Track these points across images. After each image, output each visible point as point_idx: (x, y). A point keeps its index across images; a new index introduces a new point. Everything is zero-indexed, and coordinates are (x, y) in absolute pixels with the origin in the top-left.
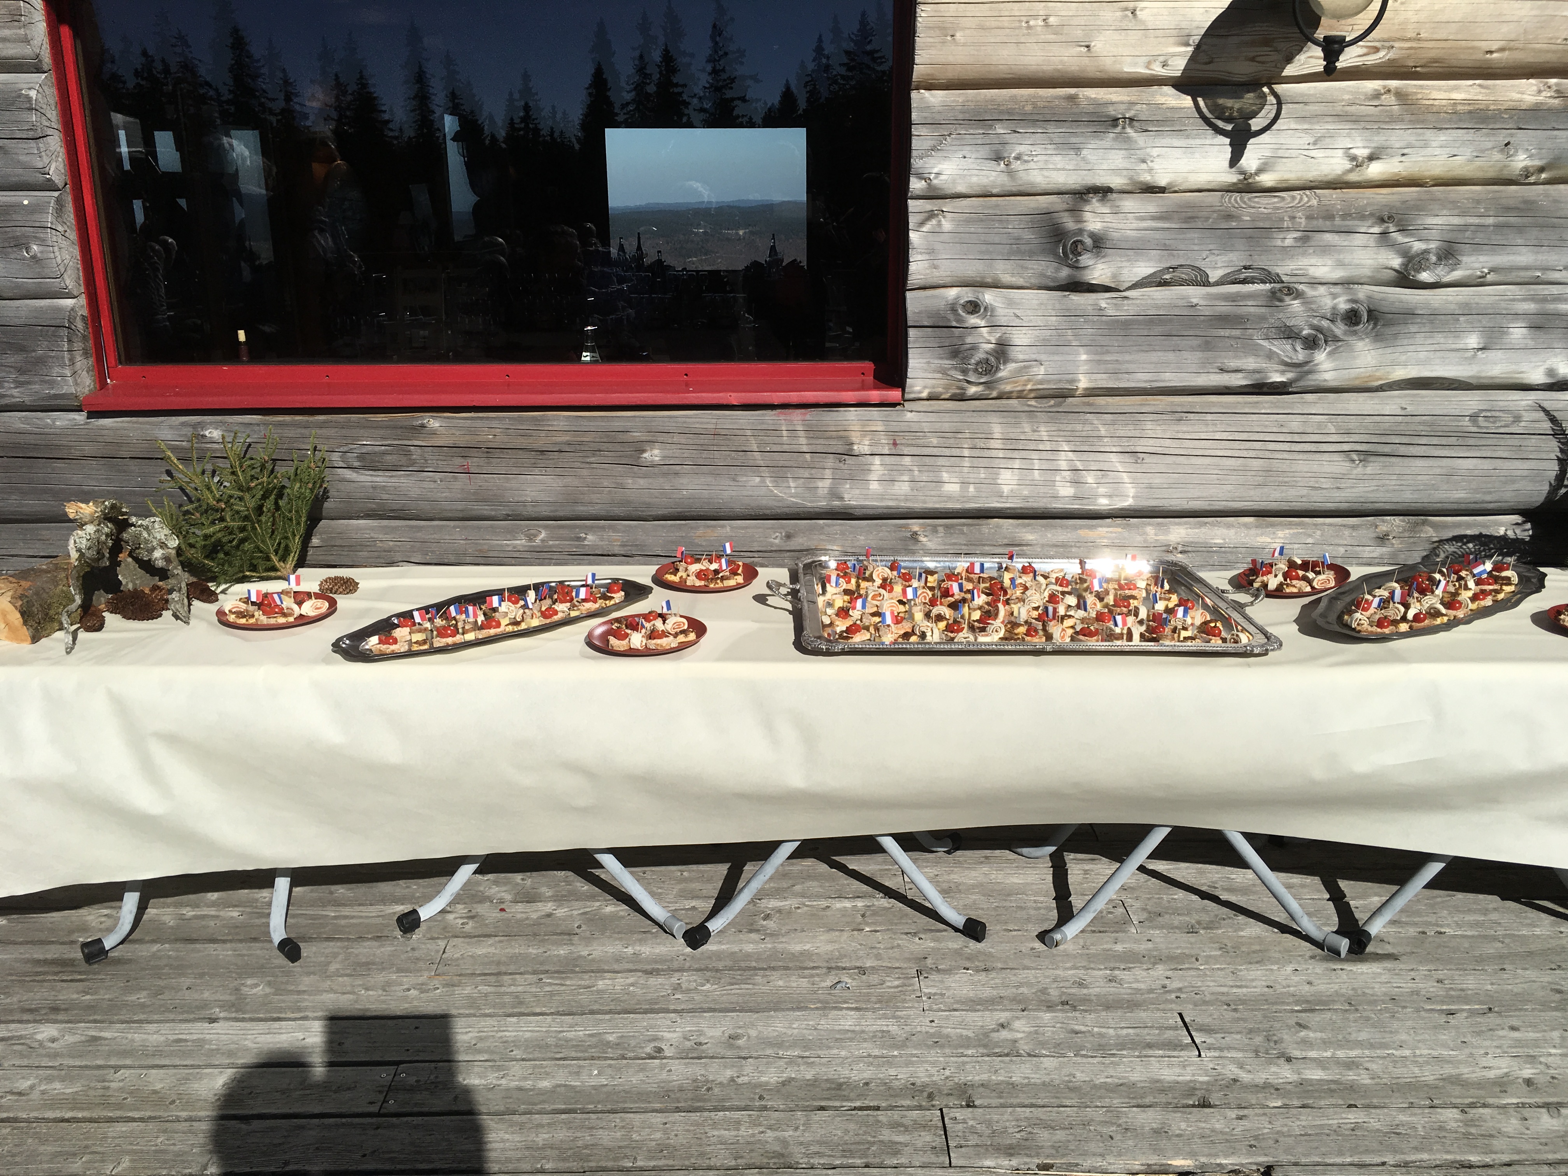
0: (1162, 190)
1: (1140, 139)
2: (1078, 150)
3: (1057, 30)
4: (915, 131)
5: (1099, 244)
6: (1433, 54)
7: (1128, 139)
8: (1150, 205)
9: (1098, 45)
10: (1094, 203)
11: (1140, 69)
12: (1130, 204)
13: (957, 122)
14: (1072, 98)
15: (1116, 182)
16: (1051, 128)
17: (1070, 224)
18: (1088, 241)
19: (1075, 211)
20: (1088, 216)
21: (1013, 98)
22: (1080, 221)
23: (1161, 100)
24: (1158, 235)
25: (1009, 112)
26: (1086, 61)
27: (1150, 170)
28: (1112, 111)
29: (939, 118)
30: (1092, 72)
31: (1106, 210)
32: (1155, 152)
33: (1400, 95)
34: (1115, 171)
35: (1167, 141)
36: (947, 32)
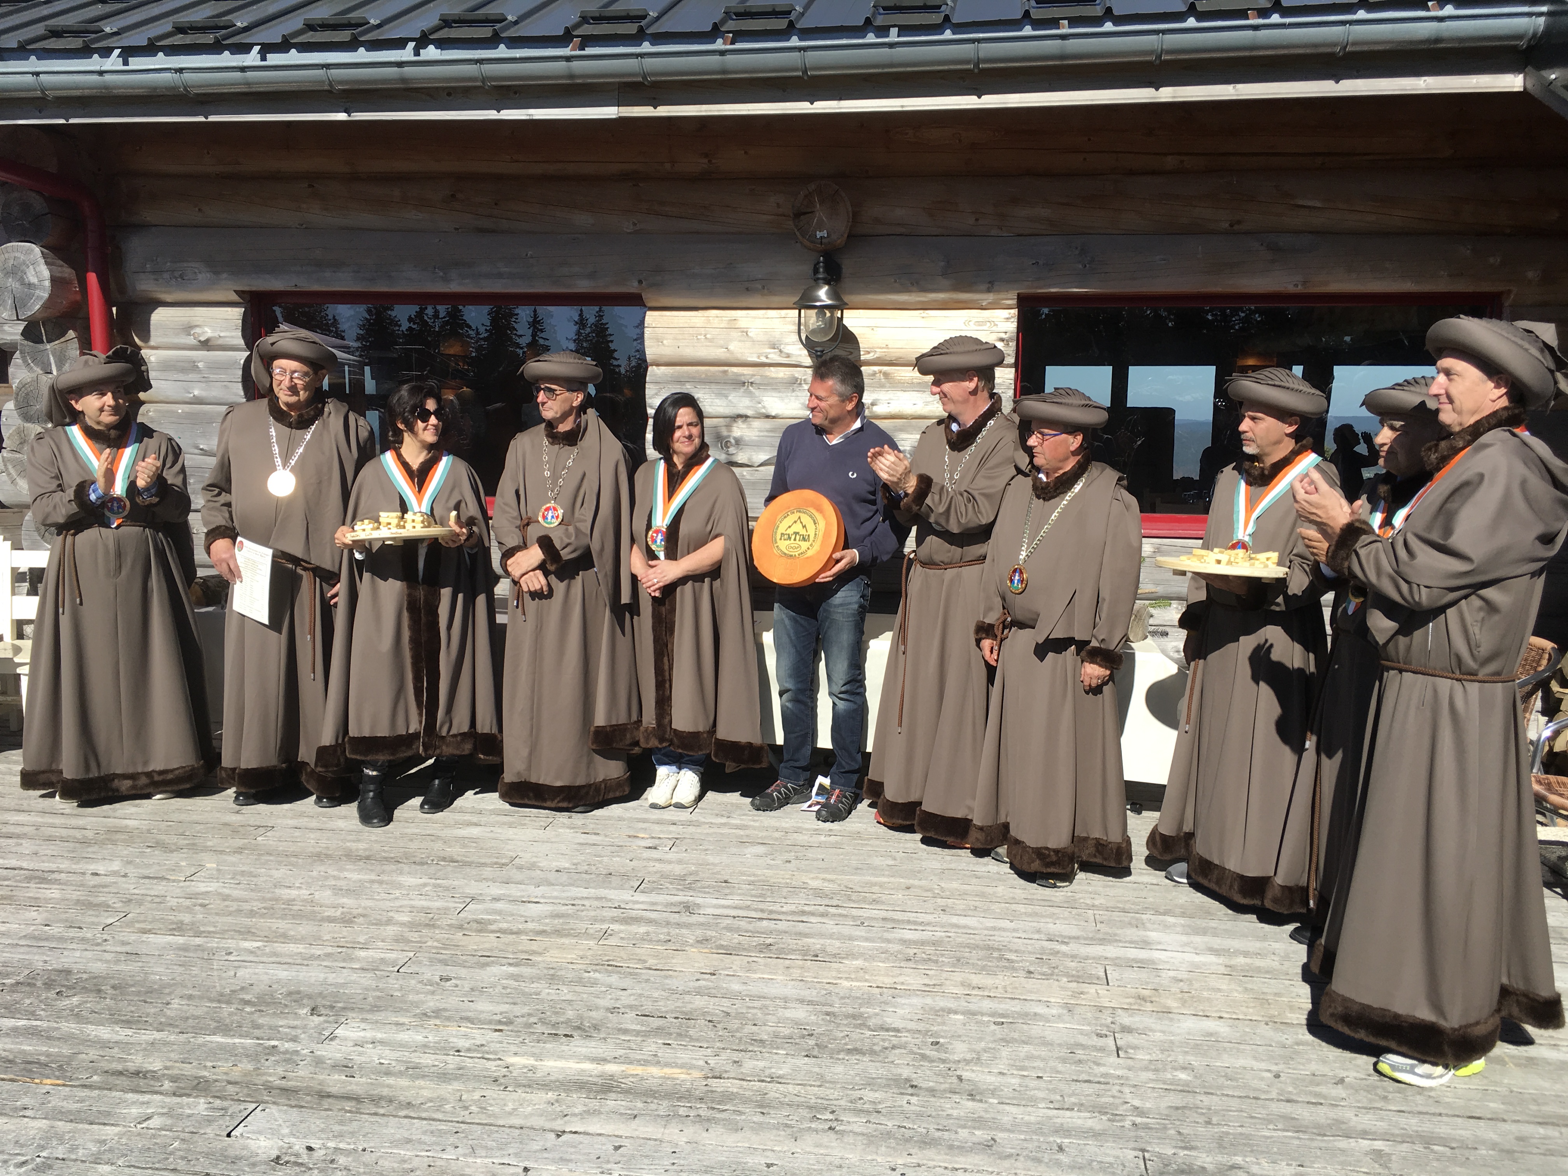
0: (774, 417)
1: (757, 392)
2: (726, 397)
3: (711, 340)
4: (647, 386)
5: (738, 442)
6: (898, 355)
7: (751, 392)
8: (768, 424)
9: (731, 347)
10: (740, 422)
11: (754, 359)
12: (757, 424)
13: (668, 382)
14: (725, 372)
15: (749, 413)
16: (713, 386)
17: (725, 433)
18: (733, 441)
19: (729, 427)
20: (735, 429)
21: (697, 372)
22: (730, 431)
23: (768, 374)
24: (769, 439)
25: (693, 378)
26: (728, 355)
27: (764, 407)
28: (743, 379)
29: (659, 380)
30: (732, 360)
31: (744, 426)
32: (764, 399)
33: (886, 375)
34: (748, 407)
35: (769, 394)
36: (659, 340)
